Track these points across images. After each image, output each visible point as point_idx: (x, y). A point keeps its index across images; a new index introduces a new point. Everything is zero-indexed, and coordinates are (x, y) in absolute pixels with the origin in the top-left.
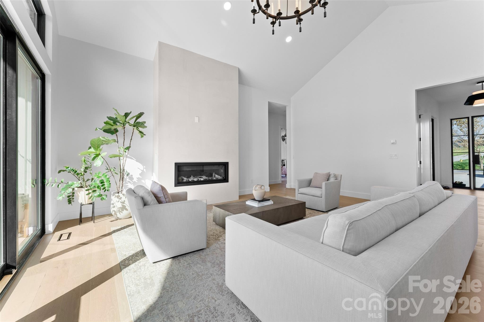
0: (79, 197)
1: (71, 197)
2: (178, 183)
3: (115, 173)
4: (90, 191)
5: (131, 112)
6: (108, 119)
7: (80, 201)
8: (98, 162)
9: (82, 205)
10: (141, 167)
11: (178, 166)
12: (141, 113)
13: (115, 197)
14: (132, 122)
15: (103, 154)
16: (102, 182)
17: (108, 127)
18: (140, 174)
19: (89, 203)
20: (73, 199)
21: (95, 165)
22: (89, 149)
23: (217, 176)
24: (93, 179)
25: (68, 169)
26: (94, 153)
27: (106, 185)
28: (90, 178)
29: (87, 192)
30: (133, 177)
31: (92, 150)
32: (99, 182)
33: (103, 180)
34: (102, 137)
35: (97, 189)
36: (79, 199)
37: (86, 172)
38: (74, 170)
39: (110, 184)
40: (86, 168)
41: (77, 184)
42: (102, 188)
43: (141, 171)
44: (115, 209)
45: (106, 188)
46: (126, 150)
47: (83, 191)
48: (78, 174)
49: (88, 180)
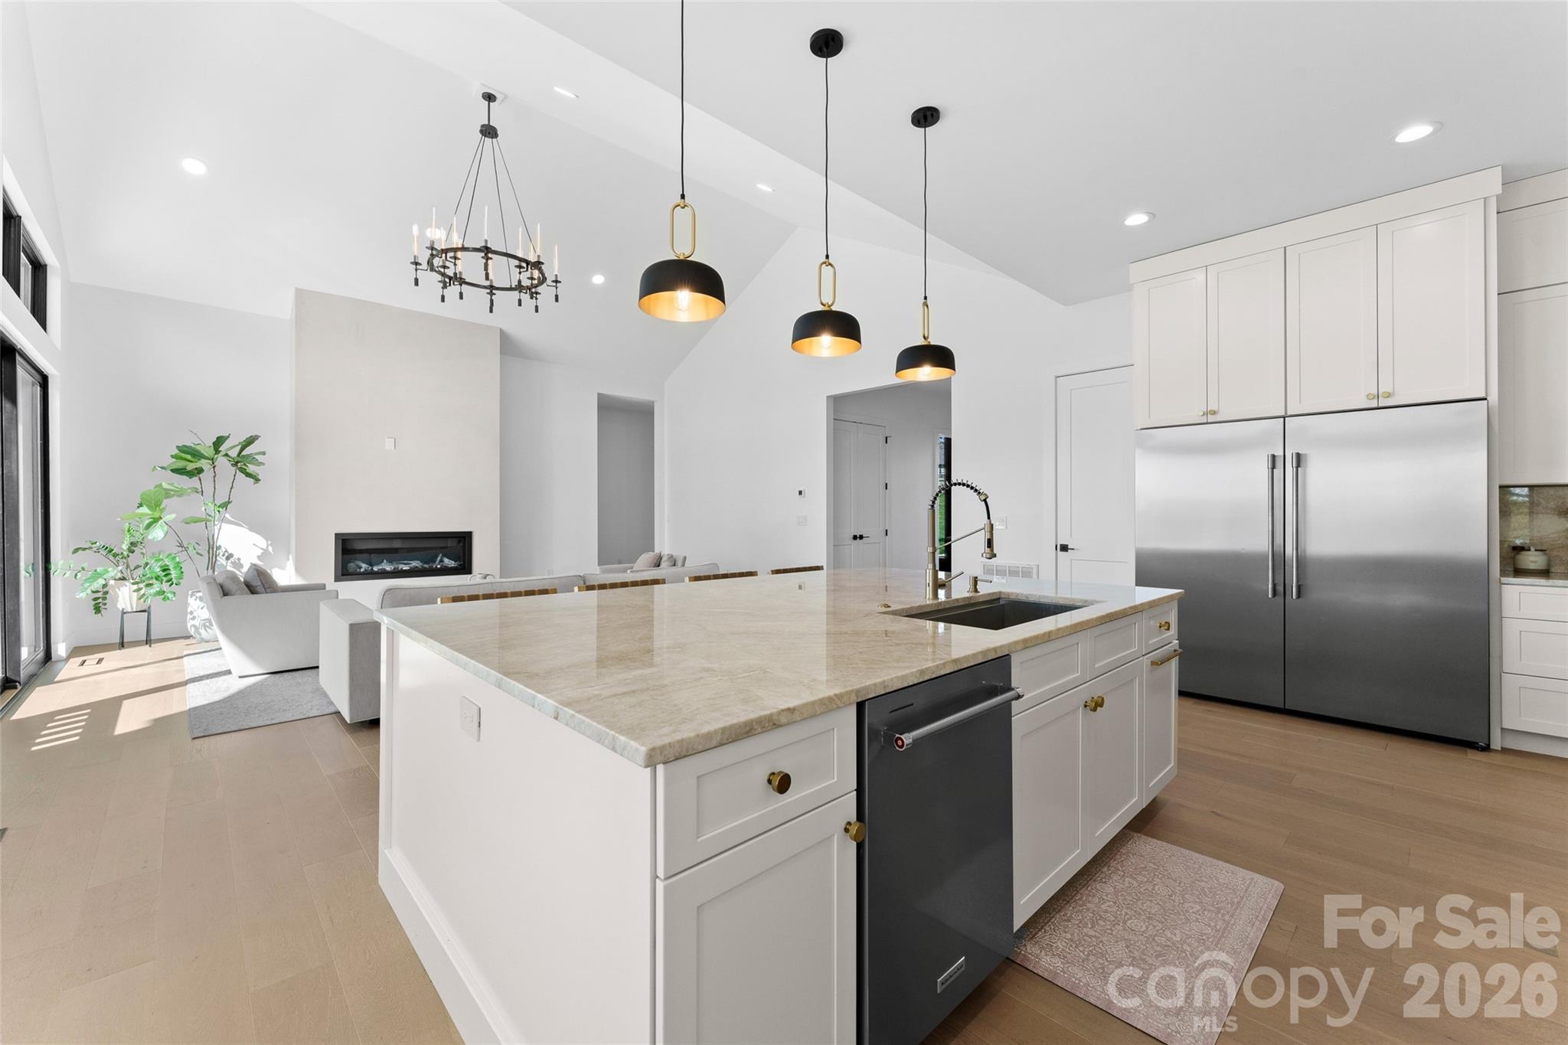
0: (118, 597)
1: (100, 600)
2: (342, 575)
3: (198, 553)
4: (141, 585)
5: (229, 437)
6: (179, 450)
7: (120, 606)
8: (158, 533)
9: (125, 613)
10: (262, 542)
11: (343, 540)
12: (251, 436)
13: (196, 599)
14: (234, 453)
15: (169, 517)
16: (165, 569)
17: (180, 464)
18: (258, 557)
19: (138, 610)
20: (105, 604)
21: (150, 537)
22: (138, 507)
23: (446, 560)
24: (147, 564)
25: (94, 545)
26: (149, 515)
27: (174, 574)
28: (142, 563)
29: (135, 587)
30: (242, 562)
31: (144, 510)
32: (159, 570)
33: (168, 566)
34: (169, 484)
35: (154, 581)
36: (118, 601)
37: (133, 552)
38: (107, 548)
39: (182, 573)
40: (132, 544)
41: (113, 572)
42: (165, 579)
43: (262, 551)
44: (196, 622)
45: (174, 581)
46: (221, 509)
47: (126, 586)
48: (115, 555)
49: (137, 567)
